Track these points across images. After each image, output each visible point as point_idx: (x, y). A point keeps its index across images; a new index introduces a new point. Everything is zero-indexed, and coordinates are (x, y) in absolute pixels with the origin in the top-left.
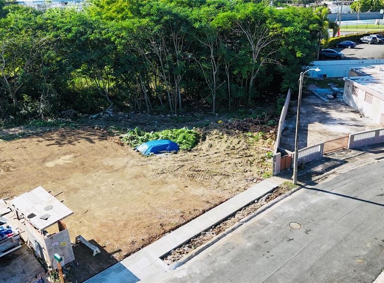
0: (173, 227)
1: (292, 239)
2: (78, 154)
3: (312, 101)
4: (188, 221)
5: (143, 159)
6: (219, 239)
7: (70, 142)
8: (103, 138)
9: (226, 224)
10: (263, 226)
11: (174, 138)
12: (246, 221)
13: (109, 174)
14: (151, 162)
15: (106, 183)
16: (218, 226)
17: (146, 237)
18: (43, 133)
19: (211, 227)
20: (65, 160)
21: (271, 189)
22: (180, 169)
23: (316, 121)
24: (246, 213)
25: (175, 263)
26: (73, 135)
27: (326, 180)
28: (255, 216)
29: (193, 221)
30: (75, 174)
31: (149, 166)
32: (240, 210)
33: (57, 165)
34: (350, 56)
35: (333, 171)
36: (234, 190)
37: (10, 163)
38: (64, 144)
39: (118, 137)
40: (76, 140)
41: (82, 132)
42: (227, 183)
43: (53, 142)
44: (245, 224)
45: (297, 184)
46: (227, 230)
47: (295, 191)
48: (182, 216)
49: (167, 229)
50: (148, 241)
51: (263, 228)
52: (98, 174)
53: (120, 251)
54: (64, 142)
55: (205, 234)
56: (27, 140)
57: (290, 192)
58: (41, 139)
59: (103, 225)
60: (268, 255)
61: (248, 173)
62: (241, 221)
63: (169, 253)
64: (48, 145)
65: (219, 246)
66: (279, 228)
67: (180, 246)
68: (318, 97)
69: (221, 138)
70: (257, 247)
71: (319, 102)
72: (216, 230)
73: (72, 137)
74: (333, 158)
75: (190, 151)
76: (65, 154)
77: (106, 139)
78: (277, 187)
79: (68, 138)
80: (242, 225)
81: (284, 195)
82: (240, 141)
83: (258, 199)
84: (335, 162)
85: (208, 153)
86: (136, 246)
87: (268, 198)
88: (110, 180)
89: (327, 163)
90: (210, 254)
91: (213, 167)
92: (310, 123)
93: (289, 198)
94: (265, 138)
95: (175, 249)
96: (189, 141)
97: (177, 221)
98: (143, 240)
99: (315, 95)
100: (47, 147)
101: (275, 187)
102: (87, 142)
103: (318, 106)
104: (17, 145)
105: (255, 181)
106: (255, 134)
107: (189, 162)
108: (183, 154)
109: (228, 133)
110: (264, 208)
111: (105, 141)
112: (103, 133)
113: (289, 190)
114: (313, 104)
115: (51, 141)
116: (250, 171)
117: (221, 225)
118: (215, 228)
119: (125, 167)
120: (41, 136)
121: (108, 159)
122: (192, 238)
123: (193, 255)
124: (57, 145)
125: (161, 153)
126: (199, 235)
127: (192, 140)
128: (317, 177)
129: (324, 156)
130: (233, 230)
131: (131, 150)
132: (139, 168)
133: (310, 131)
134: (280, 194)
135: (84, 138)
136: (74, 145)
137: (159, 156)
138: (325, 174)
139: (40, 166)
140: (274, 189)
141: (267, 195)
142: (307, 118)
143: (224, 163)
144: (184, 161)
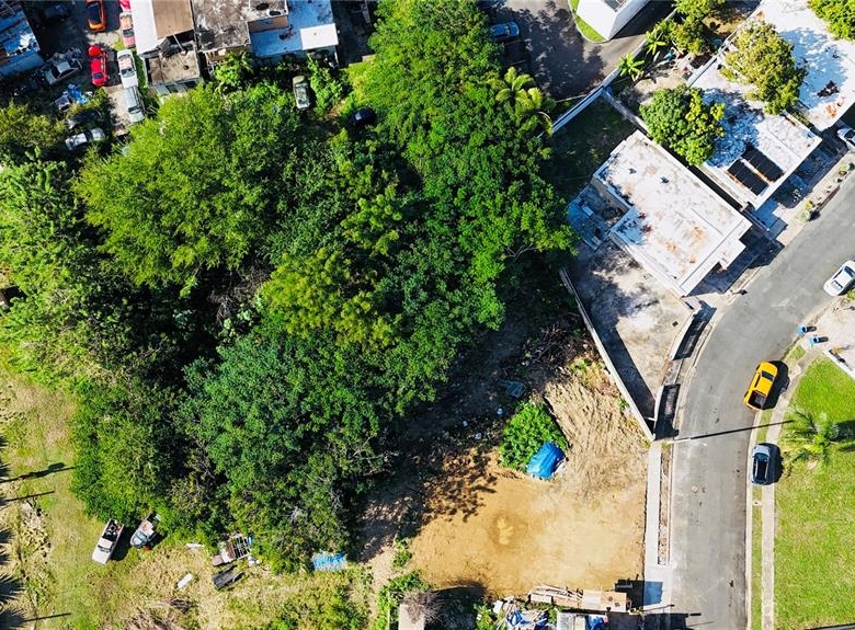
7: (476, 504)
9: (663, 514)
16: (661, 519)
17: (639, 556)
19: (659, 523)
20: (506, 528)
24: (665, 496)
27: (680, 421)
33: (510, 538)
35: (677, 406)
38: (474, 509)
40: (476, 498)
43: (460, 513)
46: (668, 519)
47: (673, 451)
54: (469, 507)
55: (661, 530)
62: (668, 506)
63: (659, 557)
64: (464, 520)
66: (689, 497)
67: (659, 549)
72: (663, 523)
73: (463, 494)
74: (668, 384)
75: (570, 447)
76: (496, 522)
78: (662, 454)
79: (463, 498)
81: (671, 461)
84: (673, 390)
87: (664, 471)
90: (675, 543)
93: (674, 461)
97: (640, 533)
98: (639, 560)
100: (467, 522)
106: (577, 361)
108: (573, 455)
109: (559, 382)
113: (670, 453)
123: (669, 549)
125: (558, 468)
128: (674, 422)
130: (670, 516)
134: (668, 461)
137: (559, 472)
138: (675, 413)
140: (661, 458)
142: (605, 309)
143: (609, 447)
144: (583, 467)
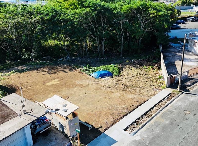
0: (125, 114)
1: (188, 119)
2: (62, 79)
3: (172, 50)
4: (131, 112)
5: (96, 80)
6: (150, 120)
7: (55, 73)
8: (71, 70)
9: (151, 113)
10: (171, 113)
11: (108, 70)
12: (161, 111)
13: (82, 88)
14: (101, 82)
15: (82, 93)
16: (148, 114)
17: (113, 120)
18: (38, 68)
19: (144, 114)
20: (56, 82)
21: (168, 94)
22: (117, 85)
23: (178, 60)
24: (159, 107)
25: (133, 132)
26: (55, 69)
27: (194, 89)
28: (164, 108)
29: (134, 111)
30: (64, 89)
31: (100, 84)
32: (156, 105)
33: (52, 85)
34: (184, 28)
35: (195, 84)
36: (149, 95)
37: (27, 84)
38: (52, 74)
39: (78, 70)
40: (58, 72)
41: (59, 67)
42: (144, 92)
43: (46, 73)
44: (161, 112)
45: (180, 92)
46: (153, 115)
47: (180, 95)
48: (127, 109)
49: (122, 116)
50: (114, 122)
51: (171, 114)
52: (76, 88)
53: (101, 127)
54: (51, 73)
55: (142, 117)
56: (31, 72)
57: (178, 95)
58: (39, 72)
59: (88, 114)
60: (179, 127)
61: (153, 87)
62: (159, 110)
63: (127, 128)
64: (44, 74)
65: (152, 123)
66: (179, 113)
67: (132, 124)
68: (175, 48)
69: (131, 69)
70: (172, 123)
71: (176, 51)
72: (147, 116)
73: (55, 70)
74: (193, 78)
75: (118, 76)
76: (55, 79)
77: (73, 71)
78: (171, 93)
79: (53, 71)
80: (159, 112)
81: (175, 97)
82: (141, 71)
83: (163, 99)
84: (195, 80)
85: (128, 77)
86: (109, 124)
87: (168, 99)
88: (83, 91)
89: (191, 81)
90: (149, 128)
91: (134, 84)
92: (175, 61)
93: (178, 98)
94: (153, 69)
95: (130, 125)
96: (116, 71)
97: (126, 112)
98: (111, 121)
99: (172, 47)
100: (43, 75)
101: (169, 93)
102: (64, 72)
103: (176, 52)
104: (27, 75)
105: (158, 90)
106: (148, 67)
107: (120, 82)
108: (116, 78)
109: (134, 67)
110: (168, 104)
111: (73, 72)
112: (70, 68)
113: (177, 94)
114: (173, 52)
115: (44, 72)
116: (154, 85)
117: (149, 113)
118: (146, 114)
119: (88, 85)
120: (37, 70)
121: (78, 81)
122: (136, 120)
123: (140, 128)
124: (49, 74)
125: (104, 77)
126: (139, 118)
127: (117, 70)
128: (189, 88)
129: (188, 77)
130: (156, 115)
131: (88, 76)
132: (96, 85)
133: (177, 65)
134: (173, 97)
135: (61, 70)
136: (57, 74)
137: (104, 79)
138: (192, 86)
139: (43, 85)
140: (169, 94)
141: (167, 97)
142: (173, 58)
143: (139, 82)
144: (118, 81)
